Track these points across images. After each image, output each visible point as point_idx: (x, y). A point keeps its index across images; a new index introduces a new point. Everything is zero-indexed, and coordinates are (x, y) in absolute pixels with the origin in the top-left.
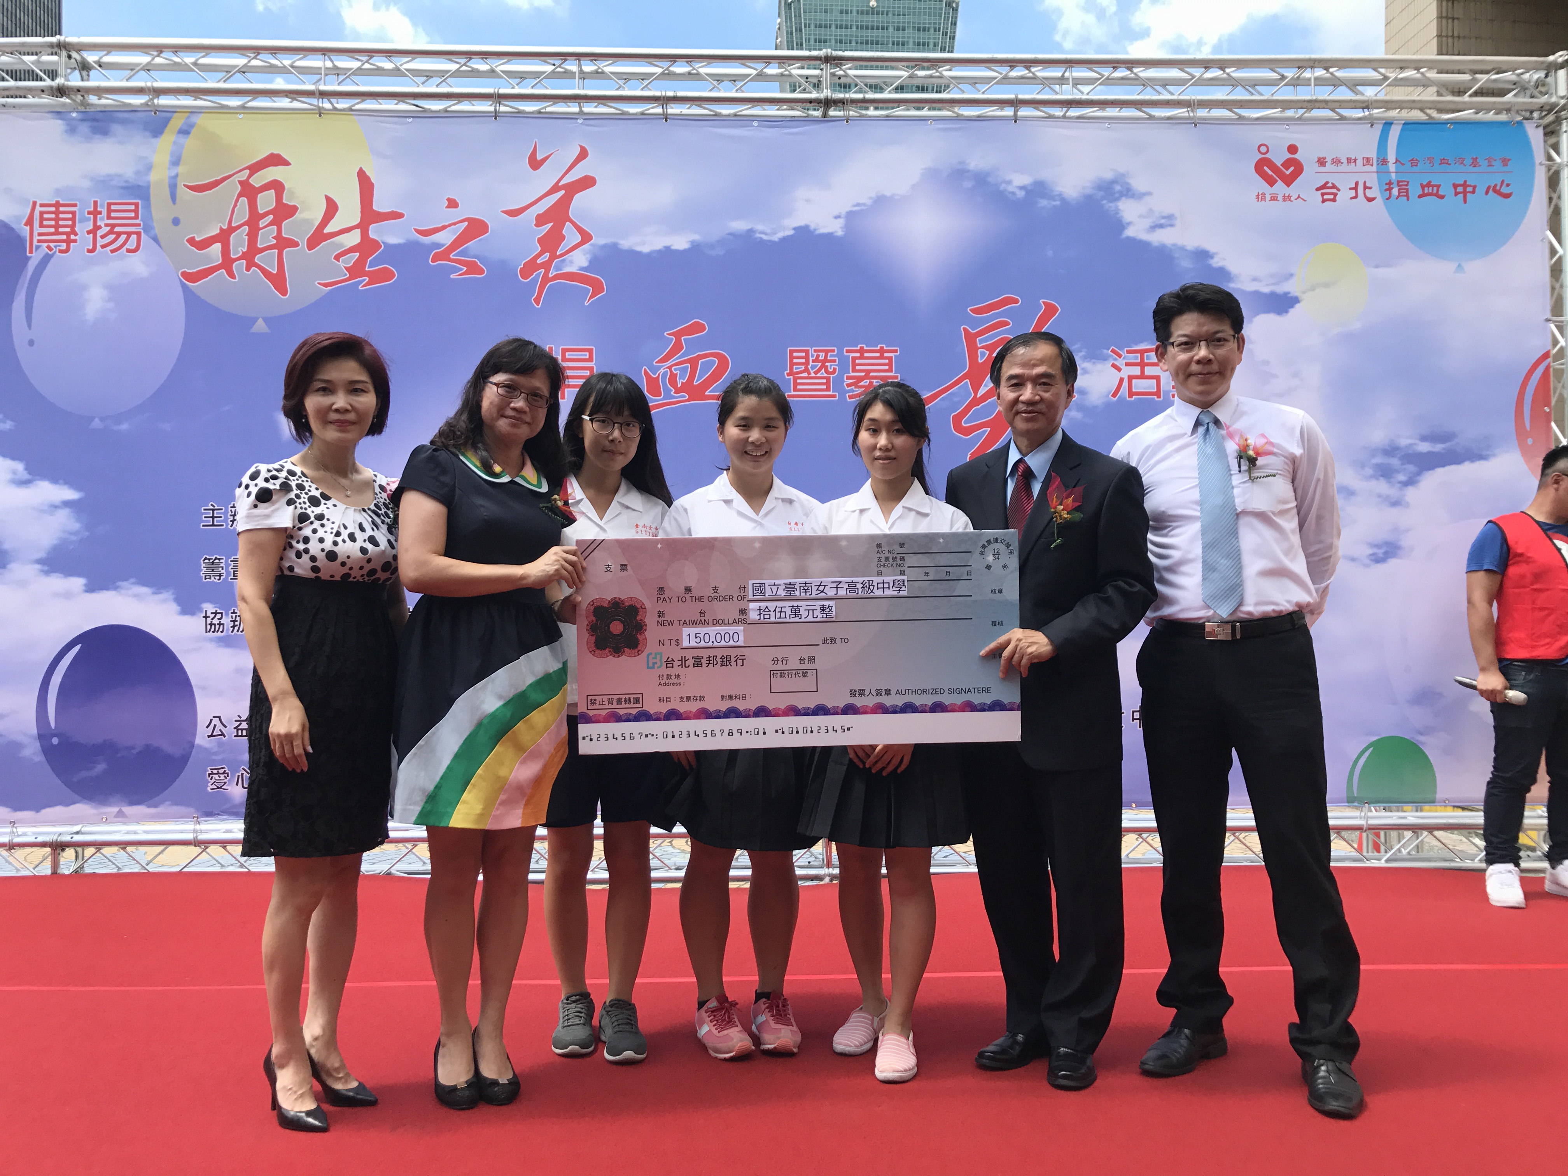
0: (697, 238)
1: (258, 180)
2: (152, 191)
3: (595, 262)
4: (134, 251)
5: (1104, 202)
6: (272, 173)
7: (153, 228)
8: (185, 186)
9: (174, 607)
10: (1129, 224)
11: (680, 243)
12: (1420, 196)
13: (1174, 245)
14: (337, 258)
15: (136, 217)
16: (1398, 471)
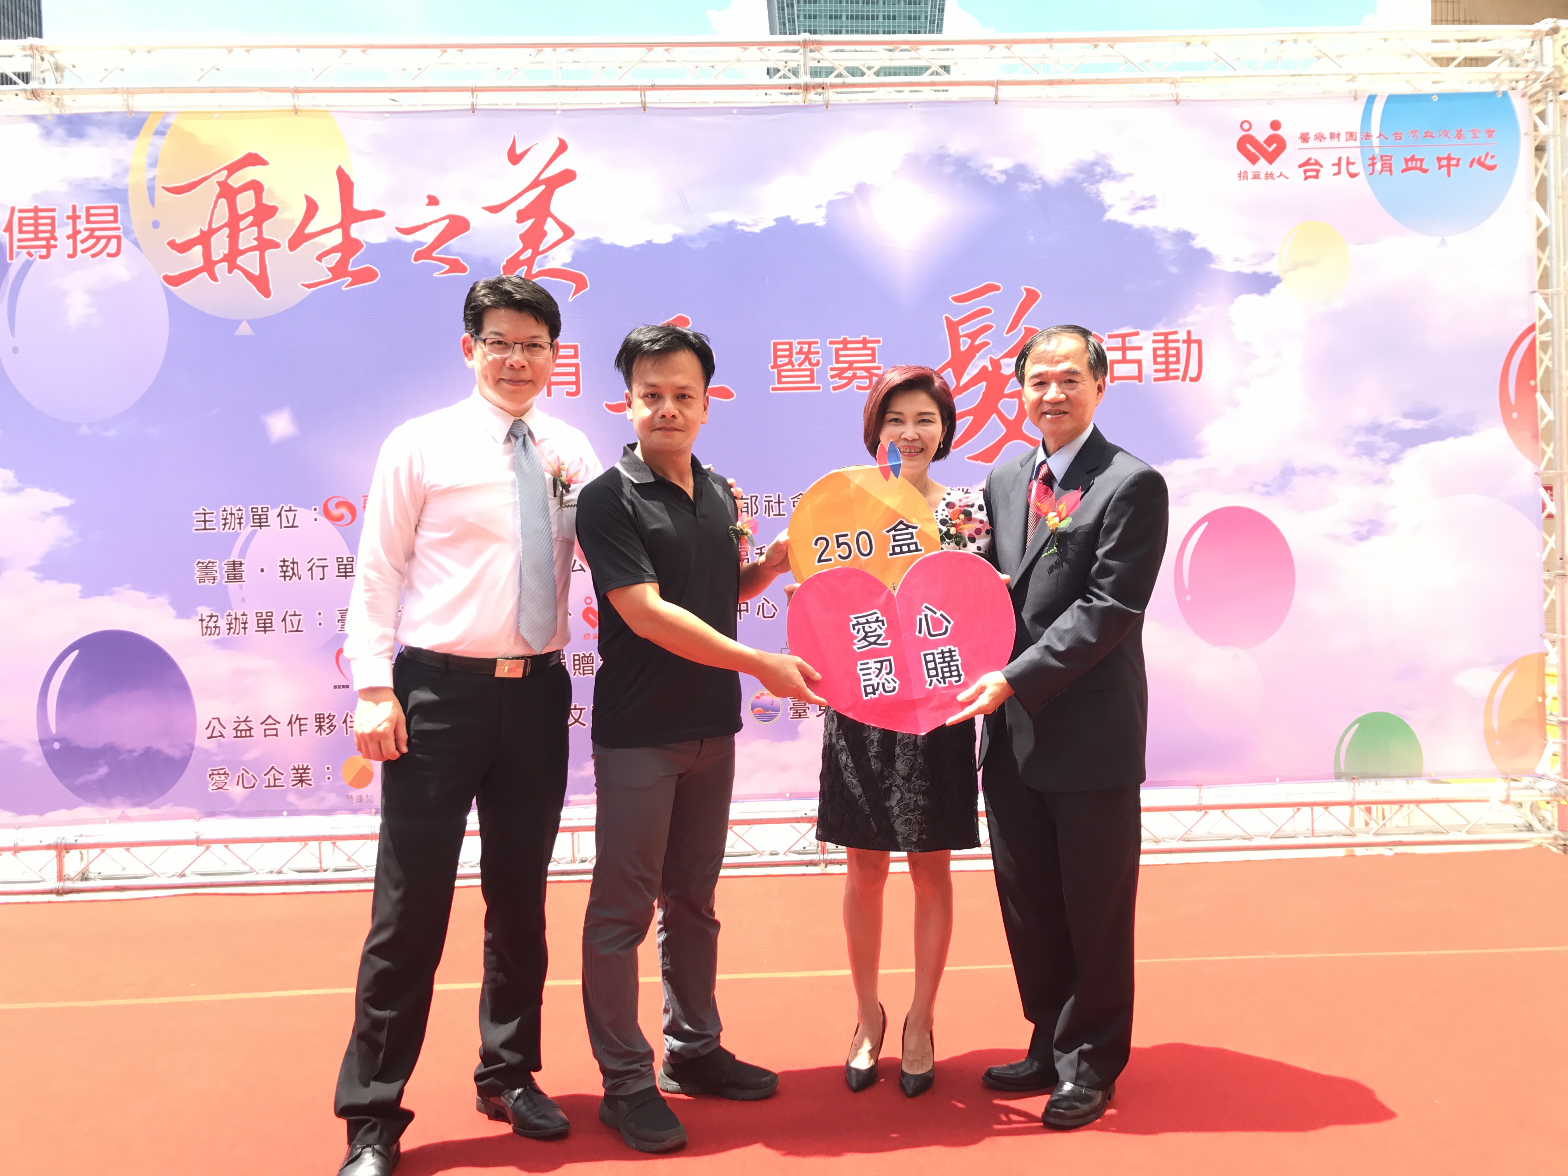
0: (679, 231)
1: (236, 181)
2: (130, 194)
3: (577, 257)
4: (116, 254)
5: (1086, 184)
6: (250, 173)
7: (132, 232)
8: (164, 188)
9: (171, 611)
10: (1110, 206)
11: (662, 236)
12: (1403, 171)
13: (1156, 227)
14: (319, 258)
15: (115, 221)
16: (1380, 449)
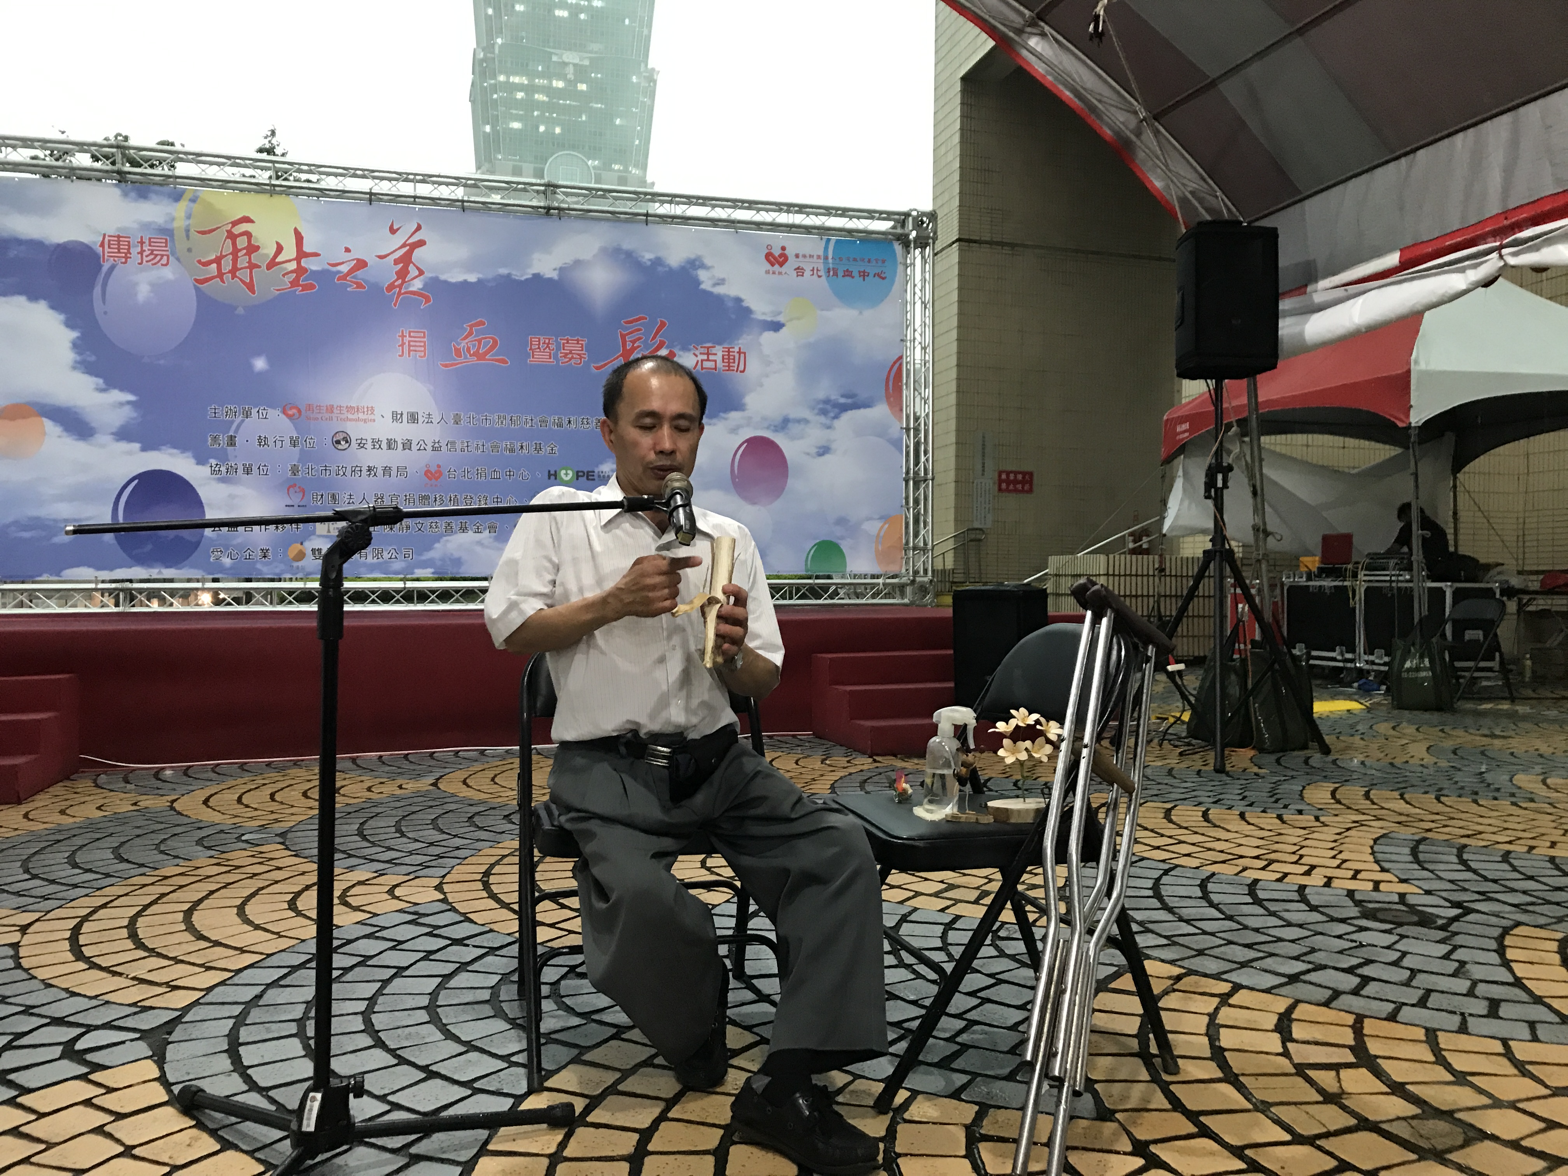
0: (481, 276)
1: (237, 230)
2: (175, 233)
3: (426, 286)
4: (166, 265)
5: (691, 270)
6: (244, 227)
7: (176, 253)
8: (195, 231)
9: (193, 461)
10: (703, 282)
11: (472, 278)
12: (843, 277)
13: (725, 294)
14: (284, 275)
15: (166, 246)
16: (830, 412)
